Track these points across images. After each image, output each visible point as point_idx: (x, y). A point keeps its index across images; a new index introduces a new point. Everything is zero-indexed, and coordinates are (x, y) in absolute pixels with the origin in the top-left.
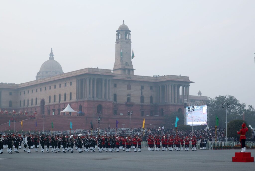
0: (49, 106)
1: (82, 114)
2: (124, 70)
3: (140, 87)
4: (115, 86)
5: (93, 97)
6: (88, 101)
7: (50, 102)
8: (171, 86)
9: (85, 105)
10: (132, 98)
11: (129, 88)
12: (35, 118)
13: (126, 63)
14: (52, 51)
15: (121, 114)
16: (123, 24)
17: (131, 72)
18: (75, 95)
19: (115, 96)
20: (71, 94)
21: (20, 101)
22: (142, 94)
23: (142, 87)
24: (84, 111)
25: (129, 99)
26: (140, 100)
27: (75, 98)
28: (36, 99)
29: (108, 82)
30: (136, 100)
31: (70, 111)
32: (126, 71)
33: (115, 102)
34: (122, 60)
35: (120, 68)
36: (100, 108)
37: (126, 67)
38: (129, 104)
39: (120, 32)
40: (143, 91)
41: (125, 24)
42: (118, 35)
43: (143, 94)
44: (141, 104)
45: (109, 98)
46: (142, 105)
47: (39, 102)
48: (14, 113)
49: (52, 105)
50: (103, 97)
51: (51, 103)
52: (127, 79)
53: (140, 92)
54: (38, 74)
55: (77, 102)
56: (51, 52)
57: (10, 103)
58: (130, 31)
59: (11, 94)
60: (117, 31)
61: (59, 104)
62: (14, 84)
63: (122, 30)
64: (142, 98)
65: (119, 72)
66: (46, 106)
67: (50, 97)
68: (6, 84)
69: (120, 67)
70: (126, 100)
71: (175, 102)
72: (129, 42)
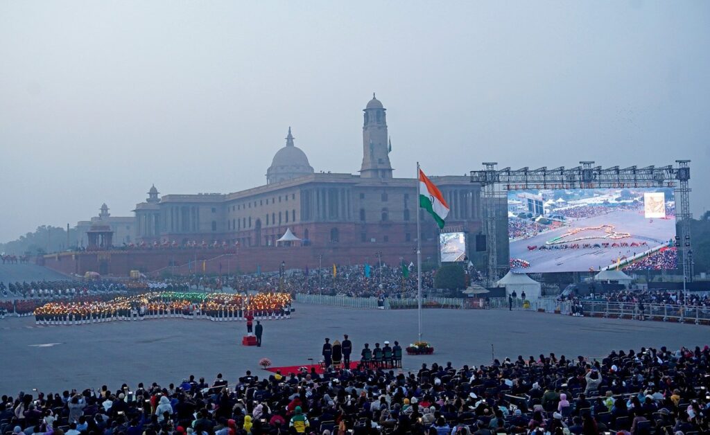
0: (267, 229)
1: (306, 243)
2: (375, 170)
3: (403, 196)
4: (362, 196)
5: (325, 217)
6: (316, 223)
7: (267, 223)
8: (450, 193)
9: (312, 229)
10: (390, 214)
11: (385, 198)
12: (234, 253)
13: (380, 160)
14: (290, 132)
15: (373, 240)
16: (374, 98)
17: (387, 173)
18: (300, 214)
19: (362, 212)
20: (294, 211)
21: (229, 221)
22: (406, 205)
23: (406, 196)
24: (311, 238)
25: (384, 216)
26: (402, 216)
27: (300, 218)
28: (250, 219)
29: (346, 193)
30: (396, 217)
31: (290, 239)
32: (380, 173)
33: (363, 222)
34: (372, 156)
35: (370, 168)
36: (334, 233)
37: (380, 167)
38: (385, 223)
39: (370, 112)
40: (408, 201)
41: (378, 98)
42: (366, 116)
43: (408, 207)
44: (404, 222)
45: (349, 218)
46: (406, 224)
47: (253, 222)
48: (205, 245)
49: (270, 228)
50: (340, 215)
51: (270, 226)
52: (380, 185)
53: (404, 204)
54: (269, 170)
55: (302, 225)
56: (288, 133)
57: (214, 225)
58: (385, 109)
59: (213, 210)
60: (364, 110)
61: (279, 228)
62: (218, 195)
63: (371, 109)
64: (406, 212)
65: (369, 175)
66: (263, 229)
67: (267, 216)
68: (206, 195)
69: (370, 166)
70: (380, 218)
71: (456, 217)
72: (383, 126)
